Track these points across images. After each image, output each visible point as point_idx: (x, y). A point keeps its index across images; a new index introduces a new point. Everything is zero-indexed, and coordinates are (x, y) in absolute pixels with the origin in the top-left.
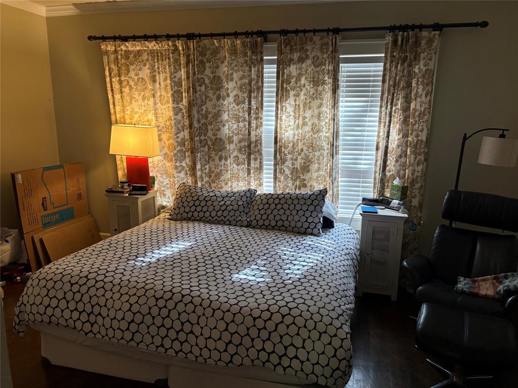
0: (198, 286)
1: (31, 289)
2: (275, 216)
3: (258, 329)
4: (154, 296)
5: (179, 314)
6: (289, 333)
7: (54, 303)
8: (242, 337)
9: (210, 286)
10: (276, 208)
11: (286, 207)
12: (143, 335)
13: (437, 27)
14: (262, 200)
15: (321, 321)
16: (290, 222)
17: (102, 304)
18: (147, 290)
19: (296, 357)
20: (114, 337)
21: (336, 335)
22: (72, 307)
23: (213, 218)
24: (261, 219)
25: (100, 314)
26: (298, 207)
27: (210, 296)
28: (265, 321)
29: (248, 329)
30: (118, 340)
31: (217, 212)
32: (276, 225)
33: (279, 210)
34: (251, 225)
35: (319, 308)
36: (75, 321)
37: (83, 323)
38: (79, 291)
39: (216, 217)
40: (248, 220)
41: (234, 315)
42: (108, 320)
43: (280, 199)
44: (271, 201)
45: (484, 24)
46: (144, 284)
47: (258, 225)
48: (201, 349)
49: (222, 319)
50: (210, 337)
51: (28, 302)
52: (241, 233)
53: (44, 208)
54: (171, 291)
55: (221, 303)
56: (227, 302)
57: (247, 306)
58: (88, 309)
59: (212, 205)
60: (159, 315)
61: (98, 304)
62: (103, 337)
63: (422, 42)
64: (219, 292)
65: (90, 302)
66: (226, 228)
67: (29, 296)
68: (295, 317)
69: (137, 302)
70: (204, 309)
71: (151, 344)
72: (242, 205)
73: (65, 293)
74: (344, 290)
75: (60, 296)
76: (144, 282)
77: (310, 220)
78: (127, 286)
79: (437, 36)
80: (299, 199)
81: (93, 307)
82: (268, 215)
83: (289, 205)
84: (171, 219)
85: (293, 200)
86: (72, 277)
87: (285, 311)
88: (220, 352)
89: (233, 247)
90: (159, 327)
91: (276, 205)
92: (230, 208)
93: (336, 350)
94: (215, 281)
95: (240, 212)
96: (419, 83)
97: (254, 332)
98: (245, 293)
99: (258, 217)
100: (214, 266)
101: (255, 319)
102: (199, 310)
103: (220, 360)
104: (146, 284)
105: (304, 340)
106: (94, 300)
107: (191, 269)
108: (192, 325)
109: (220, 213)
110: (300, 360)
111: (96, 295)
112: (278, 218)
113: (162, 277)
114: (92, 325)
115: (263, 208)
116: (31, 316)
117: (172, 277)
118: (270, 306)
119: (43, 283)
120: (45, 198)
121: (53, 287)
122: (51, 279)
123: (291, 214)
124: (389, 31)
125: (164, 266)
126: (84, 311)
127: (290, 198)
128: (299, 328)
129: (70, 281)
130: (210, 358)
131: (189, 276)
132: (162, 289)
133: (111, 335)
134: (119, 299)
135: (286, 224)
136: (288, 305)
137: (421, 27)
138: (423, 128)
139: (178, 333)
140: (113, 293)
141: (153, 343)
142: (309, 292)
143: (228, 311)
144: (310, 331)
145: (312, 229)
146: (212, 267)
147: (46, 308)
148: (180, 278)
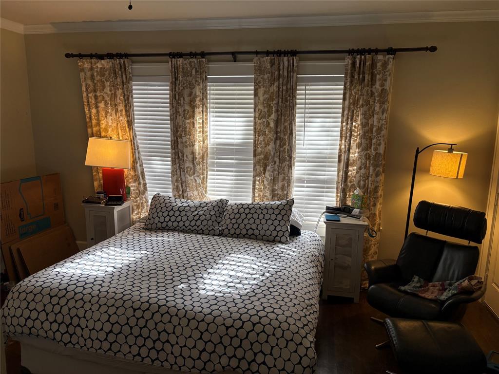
0: (174, 297)
1: (11, 302)
2: (245, 225)
3: (230, 337)
4: (132, 307)
5: (156, 324)
6: (259, 341)
7: (34, 315)
8: (215, 345)
9: (184, 296)
10: (246, 218)
11: (255, 216)
12: (121, 345)
13: (391, 51)
14: (233, 210)
15: (288, 329)
16: (260, 231)
17: (81, 315)
18: (125, 301)
19: (264, 363)
20: (92, 347)
21: (301, 344)
22: (51, 319)
23: (186, 227)
24: (233, 228)
25: (79, 325)
26: (267, 217)
27: (185, 306)
28: (237, 330)
29: (221, 338)
30: (96, 350)
31: (191, 221)
32: (247, 234)
33: (249, 220)
34: (223, 233)
35: (287, 317)
36: (54, 333)
37: (63, 334)
38: (58, 304)
39: (190, 227)
40: (220, 229)
41: (208, 324)
42: (86, 331)
43: (250, 209)
44: (242, 211)
45: (433, 49)
46: (122, 295)
47: (229, 233)
48: (176, 357)
49: (197, 328)
50: (185, 346)
51: (9, 315)
52: (214, 242)
53: (21, 219)
54: (148, 302)
55: (196, 313)
56: (201, 312)
57: (220, 316)
58: (67, 320)
59: (186, 215)
60: (137, 325)
61: (76, 315)
62: (81, 347)
63: (378, 64)
64: (194, 302)
65: (69, 314)
66: (199, 237)
67: (9, 309)
68: (264, 326)
69: (115, 313)
70: (180, 319)
71: (128, 353)
72: (215, 214)
73: (45, 306)
74: (310, 299)
75: (40, 308)
76: (122, 293)
77: (278, 228)
78: (105, 297)
79: (391, 60)
80: (268, 209)
81: (72, 318)
82: (239, 224)
83: (259, 215)
84: (146, 229)
85: (262, 210)
86: (51, 289)
87: (255, 319)
88: (194, 360)
89: (206, 256)
90: (136, 337)
91: (246, 215)
92: (203, 218)
93: (301, 358)
94: (190, 291)
95: (213, 222)
96: (376, 102)
97: (226, 340)
98: (218, 302)
99: (230, 227)
100: (188, 276)
101: (227, 328)
102: (175, 320)
103: (194, 367)
104: (124, 295)
105: (272, 347)
106: (73, 312)
107: (166, 280)
108: (169, 334)
109: (193, 223)
110: (267, 366)
111: (75, 307)
112: (248, 227)
113: (139, 288)
114: (71, 336)
115: (234, 218)
116: (12, 328)
117: (148, 288)
118: (241, 314)
119: (23, 296)
120: (23, 209)
121: (33, 300)
122: (31, 292)
123: (261, 223)
124: (348, 54)
125: (140, 277)
126: (63, 322)
127: (260, 208)
128: (268, 336)
129: (49, 294)
130: (184, 365)
131: (164, 286)
132: (139, 300)
133: (89, 346)
134: (98, 310)
135: (257, 232)
136: (259, 314)
137: (377, 51)
138: (380, 142)
139: (154, 342)
140: (92, 305)
141: (130, 352)
142: (278, 301)
143: (203, 320)
144: (278, 339)
145: (281, 237)
146: (187, 277)
147: (26, 320)
148: (157, 289)
